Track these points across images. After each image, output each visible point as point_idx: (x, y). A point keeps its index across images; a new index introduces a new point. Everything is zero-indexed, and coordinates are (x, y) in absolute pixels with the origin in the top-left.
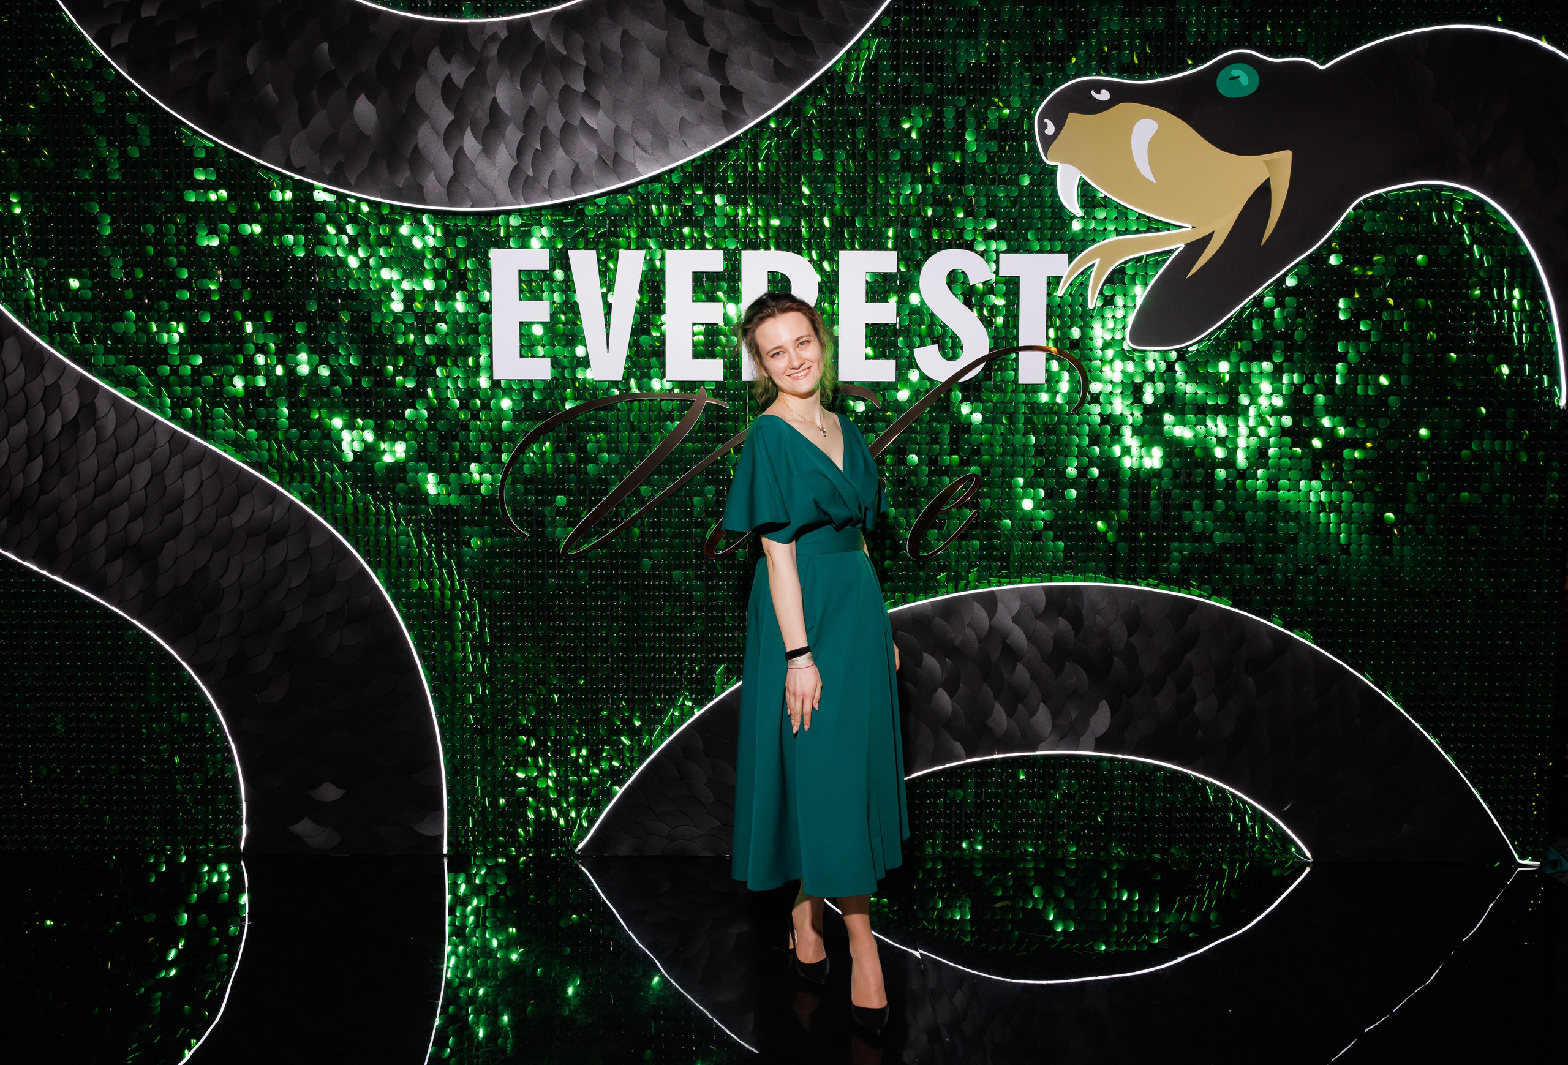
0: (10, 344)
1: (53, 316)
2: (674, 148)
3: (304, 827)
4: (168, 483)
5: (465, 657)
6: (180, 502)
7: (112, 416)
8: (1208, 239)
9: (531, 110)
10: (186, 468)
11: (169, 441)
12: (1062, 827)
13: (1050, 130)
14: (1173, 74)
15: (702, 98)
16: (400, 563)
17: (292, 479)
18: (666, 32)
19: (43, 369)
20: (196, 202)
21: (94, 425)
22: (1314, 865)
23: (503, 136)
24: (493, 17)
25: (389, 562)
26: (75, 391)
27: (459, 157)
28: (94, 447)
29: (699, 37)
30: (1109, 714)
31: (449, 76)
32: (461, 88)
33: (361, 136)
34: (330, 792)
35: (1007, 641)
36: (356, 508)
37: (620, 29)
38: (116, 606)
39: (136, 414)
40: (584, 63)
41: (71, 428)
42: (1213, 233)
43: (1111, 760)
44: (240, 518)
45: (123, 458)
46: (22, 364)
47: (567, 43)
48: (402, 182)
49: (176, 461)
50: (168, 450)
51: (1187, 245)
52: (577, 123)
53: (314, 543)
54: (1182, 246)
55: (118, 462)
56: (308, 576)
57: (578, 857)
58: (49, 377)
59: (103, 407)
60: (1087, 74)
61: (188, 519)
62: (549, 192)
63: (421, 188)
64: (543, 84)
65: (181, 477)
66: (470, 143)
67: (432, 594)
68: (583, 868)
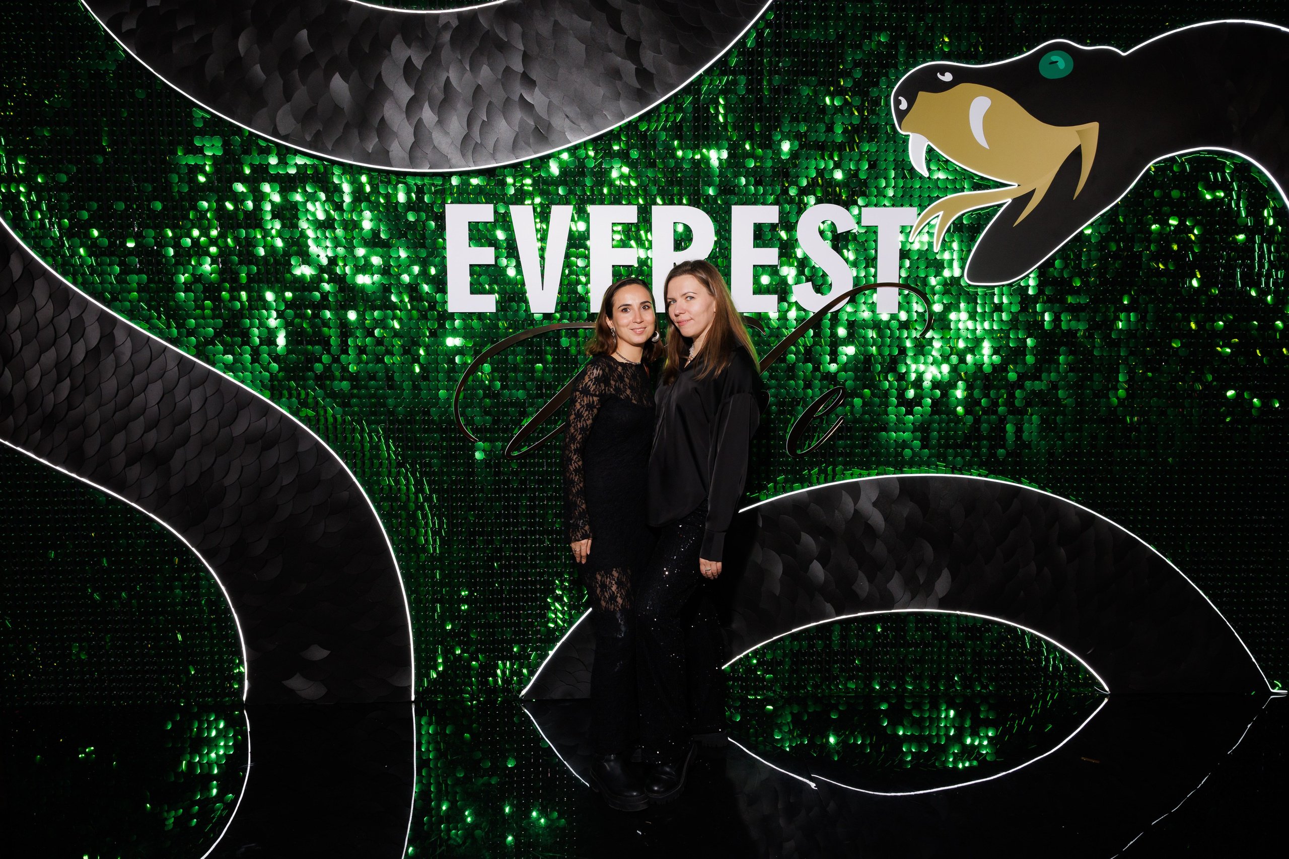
0: (39, 284)
1: (75, 261)
2: (597, 120)
3: (297, 683)
4: (177, 400)
5: (426, 540)
6: (188, 415)
7: (129, 344)
8: (1030, 195)
9: (479, 87)
10: (192, 387)
11: (178, 365)
12: (910, 670)
13: (904, 106)
14: (1003, 59)
15: (620, 78)
16: (372, 464)
17: (281, 396)
18: (590, 23)
19: (68, 305)
20: (196, 164)
21: (113, 352)
22: (1111, 697)
23: (456, 110)
24: (444, 9)
25: (364, 463)
26: (97, 324)
27: (419, 128)
28: (113, 370)
29: (618, 28)
30: (950, 580)
31: (409, 59)
32: (420, 68)
33: (337, 109)
34: (319, 653)
35: (869, 522)
36: (335, 419)
37: (552, 19)
38: (136, 503)
39: (149, 342)
40: (523, 49)
41: (94, 354)
42: (1033, 191)
43: (950, 615)
44: (239, 429)
45: (138, 380)
46: (50, 300)
47: (507, 32)
48: (371, 147)
49: (184, 381)
50: (177, 372)
51: (1015, 200)
52: (516, 98)
53: (302, 448)
54: (1009, 201)
55: (134, 383)
56: (297, 476)
57: (521, 700)
58: (74, 312)
59: (120, 336)
60: (933, 60)
61: (195, 430)
62: (493, 156)
63: (388, 152)
64: (489, 65)
65: (189, 394)
66: (428, 115)
67: (399, 489)
68: (526, 710)
